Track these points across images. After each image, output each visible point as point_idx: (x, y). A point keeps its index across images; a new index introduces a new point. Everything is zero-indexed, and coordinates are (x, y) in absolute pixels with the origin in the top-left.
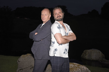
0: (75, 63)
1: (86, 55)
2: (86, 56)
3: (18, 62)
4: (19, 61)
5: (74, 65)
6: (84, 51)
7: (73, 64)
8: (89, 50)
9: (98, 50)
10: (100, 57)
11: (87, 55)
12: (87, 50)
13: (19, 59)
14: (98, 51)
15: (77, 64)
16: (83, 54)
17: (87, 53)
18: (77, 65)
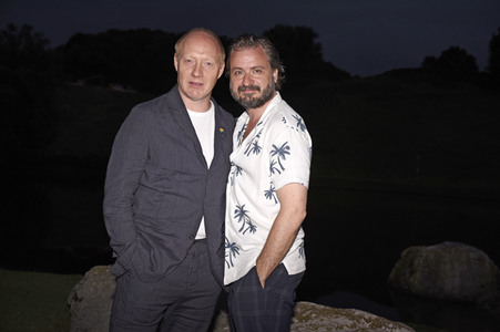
0: (358, 312)
1: (412, 272)
2: (412, 279)
3: (70, 300)
4: (76, 298)
5: (353, 318)
6: (404, 253)
7: (347, 316)
8: (430, 248)
9: (474, 249)
10: (482, 286)
11: (418, 275)
12: (419, 248)
13: (77, 287)
14: (474, 253)
15: (367, 315)
16: (397, 265)
17: (416, 263)
18: (367, 321)
